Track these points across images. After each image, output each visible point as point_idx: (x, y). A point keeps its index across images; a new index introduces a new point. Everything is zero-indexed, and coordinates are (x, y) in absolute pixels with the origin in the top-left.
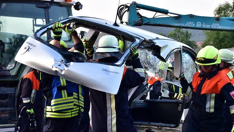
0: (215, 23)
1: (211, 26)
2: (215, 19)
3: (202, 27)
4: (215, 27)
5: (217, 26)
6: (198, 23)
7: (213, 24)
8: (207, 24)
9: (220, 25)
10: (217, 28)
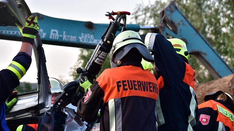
0: (85, 33)
1: (79, 39)
2: (86, 26)
3: (60, 40)
4: (85, 42)
5: (89, 40)
6: (52, 30)
7: (82, 34)
8: (70, 35)
9: (95, 38)
10: (91, 42)
